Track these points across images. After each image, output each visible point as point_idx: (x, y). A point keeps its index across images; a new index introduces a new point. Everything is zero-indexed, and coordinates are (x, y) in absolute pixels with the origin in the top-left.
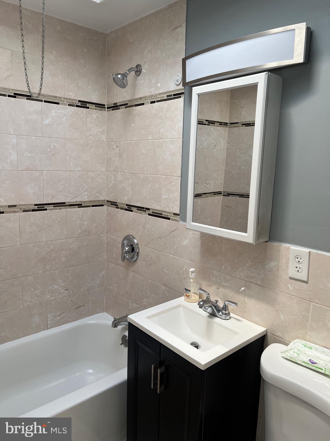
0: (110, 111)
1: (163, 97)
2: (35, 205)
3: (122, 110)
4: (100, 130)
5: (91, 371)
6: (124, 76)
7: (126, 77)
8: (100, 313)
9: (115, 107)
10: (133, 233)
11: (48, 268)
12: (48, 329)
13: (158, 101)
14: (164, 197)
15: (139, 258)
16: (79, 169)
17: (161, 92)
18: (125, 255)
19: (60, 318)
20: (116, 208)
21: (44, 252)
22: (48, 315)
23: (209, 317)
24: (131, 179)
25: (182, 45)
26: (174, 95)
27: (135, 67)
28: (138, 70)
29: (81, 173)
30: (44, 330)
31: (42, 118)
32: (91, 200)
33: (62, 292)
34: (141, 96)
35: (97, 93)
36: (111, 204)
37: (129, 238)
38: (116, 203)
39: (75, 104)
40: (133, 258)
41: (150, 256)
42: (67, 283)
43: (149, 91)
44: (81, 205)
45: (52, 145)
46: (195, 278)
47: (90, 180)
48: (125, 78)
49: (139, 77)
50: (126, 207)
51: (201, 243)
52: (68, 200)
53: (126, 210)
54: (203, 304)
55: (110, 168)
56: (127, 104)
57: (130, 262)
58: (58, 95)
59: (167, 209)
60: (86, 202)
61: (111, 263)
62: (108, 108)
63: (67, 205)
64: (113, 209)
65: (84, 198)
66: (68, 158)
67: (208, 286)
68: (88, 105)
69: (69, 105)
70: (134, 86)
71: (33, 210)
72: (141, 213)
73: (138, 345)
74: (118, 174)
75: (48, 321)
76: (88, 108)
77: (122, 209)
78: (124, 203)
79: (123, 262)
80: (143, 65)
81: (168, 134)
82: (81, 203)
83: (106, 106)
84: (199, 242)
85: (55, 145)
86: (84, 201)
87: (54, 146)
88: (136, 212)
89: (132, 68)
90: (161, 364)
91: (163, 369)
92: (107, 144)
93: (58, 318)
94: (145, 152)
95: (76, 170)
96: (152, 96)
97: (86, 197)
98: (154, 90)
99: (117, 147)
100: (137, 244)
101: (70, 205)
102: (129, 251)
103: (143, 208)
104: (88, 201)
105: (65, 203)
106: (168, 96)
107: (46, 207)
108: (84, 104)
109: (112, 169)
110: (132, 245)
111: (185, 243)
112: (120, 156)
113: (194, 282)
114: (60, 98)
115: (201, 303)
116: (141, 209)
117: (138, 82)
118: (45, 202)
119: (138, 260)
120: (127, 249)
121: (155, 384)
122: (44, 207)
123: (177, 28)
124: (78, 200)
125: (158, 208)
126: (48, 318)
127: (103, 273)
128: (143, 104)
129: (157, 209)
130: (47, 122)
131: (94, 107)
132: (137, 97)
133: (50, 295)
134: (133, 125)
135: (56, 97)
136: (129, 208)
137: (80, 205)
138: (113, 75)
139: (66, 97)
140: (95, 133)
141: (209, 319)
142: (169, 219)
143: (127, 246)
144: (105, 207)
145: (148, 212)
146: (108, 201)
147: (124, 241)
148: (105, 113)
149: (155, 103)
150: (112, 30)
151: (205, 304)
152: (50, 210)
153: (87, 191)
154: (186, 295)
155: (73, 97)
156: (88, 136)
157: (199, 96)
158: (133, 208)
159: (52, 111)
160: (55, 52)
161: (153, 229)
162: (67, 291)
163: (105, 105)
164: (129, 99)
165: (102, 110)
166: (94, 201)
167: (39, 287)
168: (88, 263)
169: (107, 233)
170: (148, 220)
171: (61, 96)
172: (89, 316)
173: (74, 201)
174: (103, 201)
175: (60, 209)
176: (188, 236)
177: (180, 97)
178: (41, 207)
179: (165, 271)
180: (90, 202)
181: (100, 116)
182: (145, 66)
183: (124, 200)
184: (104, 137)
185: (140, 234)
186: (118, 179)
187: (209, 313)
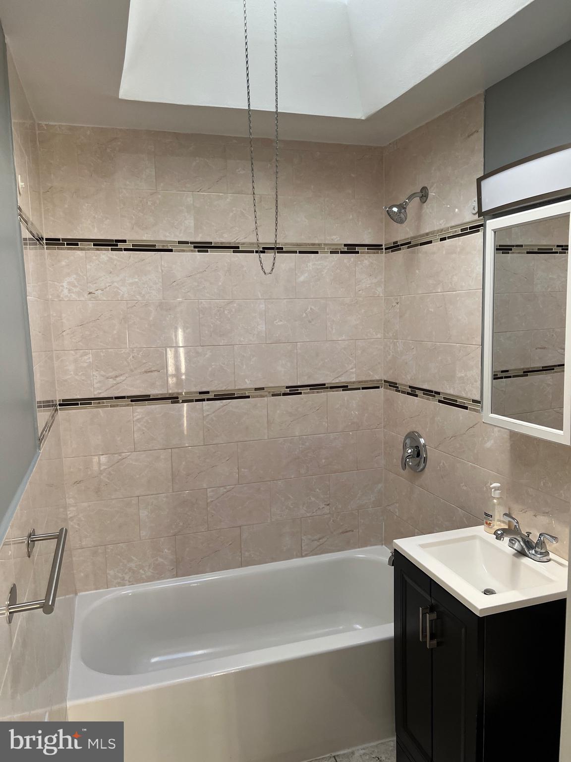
0: (388, 252)
1: (456, 231)
2: (287, 387)
3: (404, 251)
4: (375, 281)
5: (358, 626)
6: (402, 207)
7: (405, 208)
8: (376, 545)
9: (395, 247)
10: (419, 429)
11: (303, 471)
12: (302, 556)
13: (449, 238)
14: (459, 375)
15: (427, 466)
16: (344, 337)
17: (453, 224)
18: (408, 460)
19: (318, 544)
20: (396, 391)
21: (298, 450)
22: (303, 538)
23: (515, 555)
24: (415, 349)
25: (479, 158)
26: (471, 228)
27: (419, 191)
28: (424, 195)
29: (347, 342)
30: (297, 557)
31: (296, 274)
32: (360, 380)
33: (321, 507)
34: (427, 231)
35: (370, 231)
36: (390, 386)
37: (413, 437)
38: (396, 384)
39: (340, 249)
40: (418, 465)
41: (442, 464)
42: (328, 496)
43: (438, 224)
44: (347, 386)
45: (308, 308)
46: (501, 498)
47: (360, 352)
48: (403, 211)
49: (425, 204)
50: (409, 390)
51: (511, 445)
52: (329, 380)
53: (408, 394)
54: (502, 534)
55: (388, 333)
56: (410, 243)
57: (415, 471)
58: (317, 242)
59: (463, 393)
60: (354, 382)
61: (391, 473)
62: (386, 249)
63: (327, 388)
64: (392, 393)
65: (351, 377)
66: (329, 324)
67: (521, 511)
68: (357, 249)
69: (331, 253)
70: (419, 217)
71: (284, 394)
72: (428, 399)
73: (406, 581)
74: (398, 341)
75: (303, 546)
76: (358, 253)
77: (403, 392)
78: (406, 383)
79: (403, 470)
80: (430, 188)
81: (464, 284)
82: (347, 384)
83: (384, 247)
84: (508, 445)
85: (313, 307)
86: (351, 382)
87: (311, 309)
88: (422, 397)
89: (415, 193)
90: (432, 609)
91: (434, 616)
92: (385, 299)
93: (316, 543)
94: (433, 310)
95: (340, 339)
96: (442, 230)
97: (354, 375)
98: (444, 222)
99: (398, 303)
100: (425, 446)
101: (331, 388)
102: (413, 455)
103: (432, 391)
104: (357, 382)
105: (324, 385)
106: (462, 230)
107: (300, 390)
108: (351, 249)
109: (391, 335)
110: (417, 447)
111: (488, 445)
112: (401, 317)
113: (499, 504)
114: (319, 245)
115: (499, 532)
116: (428, 392)
117: (424, 211)
118: (299, 384)
119: (426, 469)
120: (410, 451)
121: (424, 636)
122: (298, 390)
123: (472, 134)
124: (343, 381)
125: (451, 391)
126: (303, 541)
127: (380, 486)
128: (430, 242)
129: (450, 393)
130: (302, 279)
131: (367, 250)
132: (422, 232)
133: (305, 510)
134: (417, 271)
135: (313, 244)
136: (413, 391)
137: (345, 388)
138: (386, 208)
139: (327, 242)
140: (368, 286)
141: (515, 558)
142: (466, 408)
143: (411, 447)
144: (382, 390)
145: (438, 397)
146: (385, 381)
147: (407, 439)
148: (382, 256)
149: (446, 240)
150: (391, 142)
151: (505, 534)
152: (305, 393)
153: (355, 367)
154: (487, 523)
155: (337, 240)
156: (357, 291)
157: (495, 232)
158: (418, 392)
159: (309, 264)
160: (312, 187)
161: (446, 423)
162: (328, 507)
163: (382, 245)
164: (412, 235)
165: (378, 253)
166: (365, 381)
167: (291, 497)
168: (357, 470)
169: (384, 427)
170: (437, 409)
171: (320, 242)
172: (359, 548)
173: (337, 381)
174: (378, 381)
175: (318, 392)
176: (493, 434)
177: (478, 231)
178: (294, 390)
179: (463, 486)
180: (360, 382)
181: (374, 262)
182: (433, 188)
183: (406, 379)
184: (380, 291)
185: (427, 430)
186: (399, 349)
187: (516, 550)
